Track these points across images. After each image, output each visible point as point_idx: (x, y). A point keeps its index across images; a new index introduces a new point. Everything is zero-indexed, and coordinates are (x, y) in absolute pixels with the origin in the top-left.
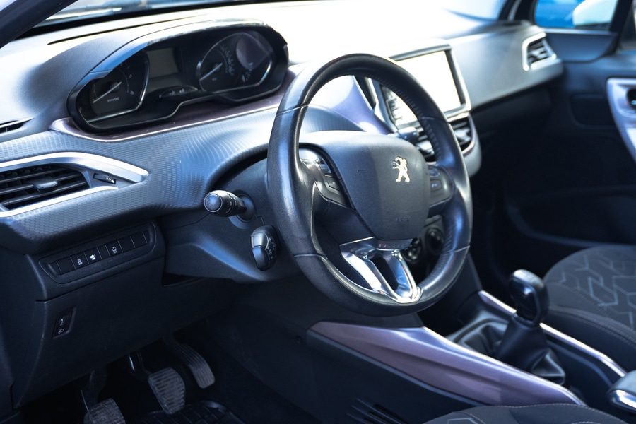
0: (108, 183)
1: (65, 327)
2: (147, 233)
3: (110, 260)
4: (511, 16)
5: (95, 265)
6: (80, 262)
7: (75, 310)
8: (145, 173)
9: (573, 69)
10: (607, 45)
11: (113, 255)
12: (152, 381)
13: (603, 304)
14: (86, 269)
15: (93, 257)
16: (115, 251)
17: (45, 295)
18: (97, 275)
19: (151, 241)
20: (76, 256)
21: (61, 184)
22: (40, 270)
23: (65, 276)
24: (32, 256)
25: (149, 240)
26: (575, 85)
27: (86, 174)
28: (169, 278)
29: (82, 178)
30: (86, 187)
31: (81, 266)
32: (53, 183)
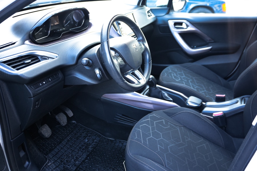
0: (46, 59)
1: (38, 105)
2: (58, 73)
3: (49, 83)
4: (140, 4)
5: (45, 85)
6: (41, 85)
7: (40, 99)
8: (57, 55)
9: (159, 18)
10: (167, 11)
11: (50, 81)
12: (57, 117)
13: (177, 80)
14: (43, 86)
15: (44, 83)
16: (50, 80)
17: (32, 96)
18: (46, 88)
19: (60, 76)
20: (39, 83)
21: (32, 61)
22: (29, 88)
23: (37, 89)
24: (26, 84)
25: (59, 76)
26: (159, 23)
27: (39, 57)
28: (65, 86)
29: (38, 58)
30: (39, 61)
31: (41, 86)
32: (29, 61)
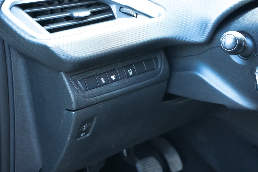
1: (86, 132)
2: (156, 59)
3: (126, 81)
5: (115, 84)
6: (103, 81)
7: (95, 119)
8: (162, 10)
11: (129, 76)
12: (139, 166)
14: (108, 86)
15: (113, 77)
16: (131, 74)
17: (74, 107)
18: (115, 92)
19: (159, 67)
20: (100, 75)
21: (93, 14)
22: (71, 85)
23: (90, 92)
24: (66, 73)
25: (157, 66)
27: (114, 8)
28: (168, 97)
29: (110, 10)
30: (113, 18)
31: (104, 84)
32: (86, 13)
